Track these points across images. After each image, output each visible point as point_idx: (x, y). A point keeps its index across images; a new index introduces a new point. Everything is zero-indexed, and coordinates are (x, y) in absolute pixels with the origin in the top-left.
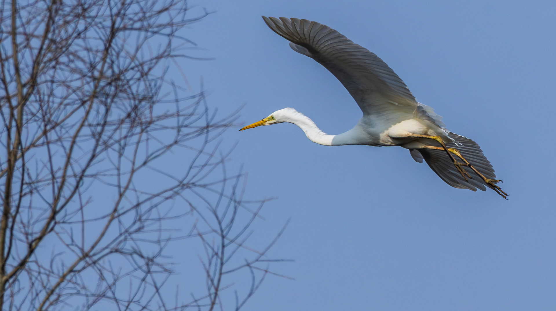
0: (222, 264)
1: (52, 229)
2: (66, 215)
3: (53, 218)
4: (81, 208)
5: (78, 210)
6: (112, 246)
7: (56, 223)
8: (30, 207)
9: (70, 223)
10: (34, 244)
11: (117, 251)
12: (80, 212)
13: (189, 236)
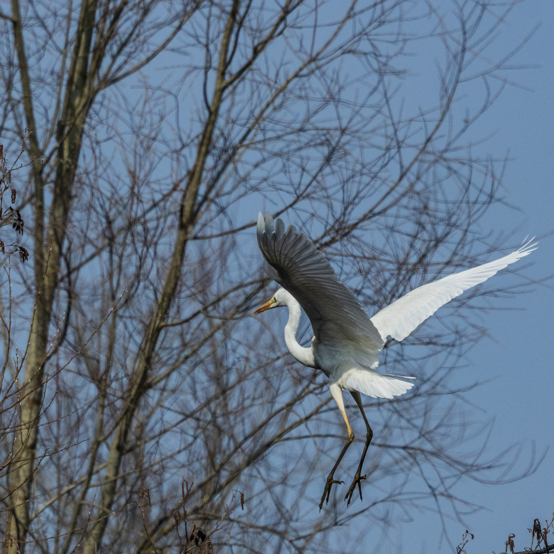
0: (460, 71)
1: (281, 33)
2: (298, 17)
3: (283, 19)
4: (316, 9)
5: (312, 11)
6: (345, 47)
7: (286, 26)
8: (261, 8)
9: (301, 28)
10: (259, 48)
11: (350, 51)
12: (314, 13)
13: (431, 35)
